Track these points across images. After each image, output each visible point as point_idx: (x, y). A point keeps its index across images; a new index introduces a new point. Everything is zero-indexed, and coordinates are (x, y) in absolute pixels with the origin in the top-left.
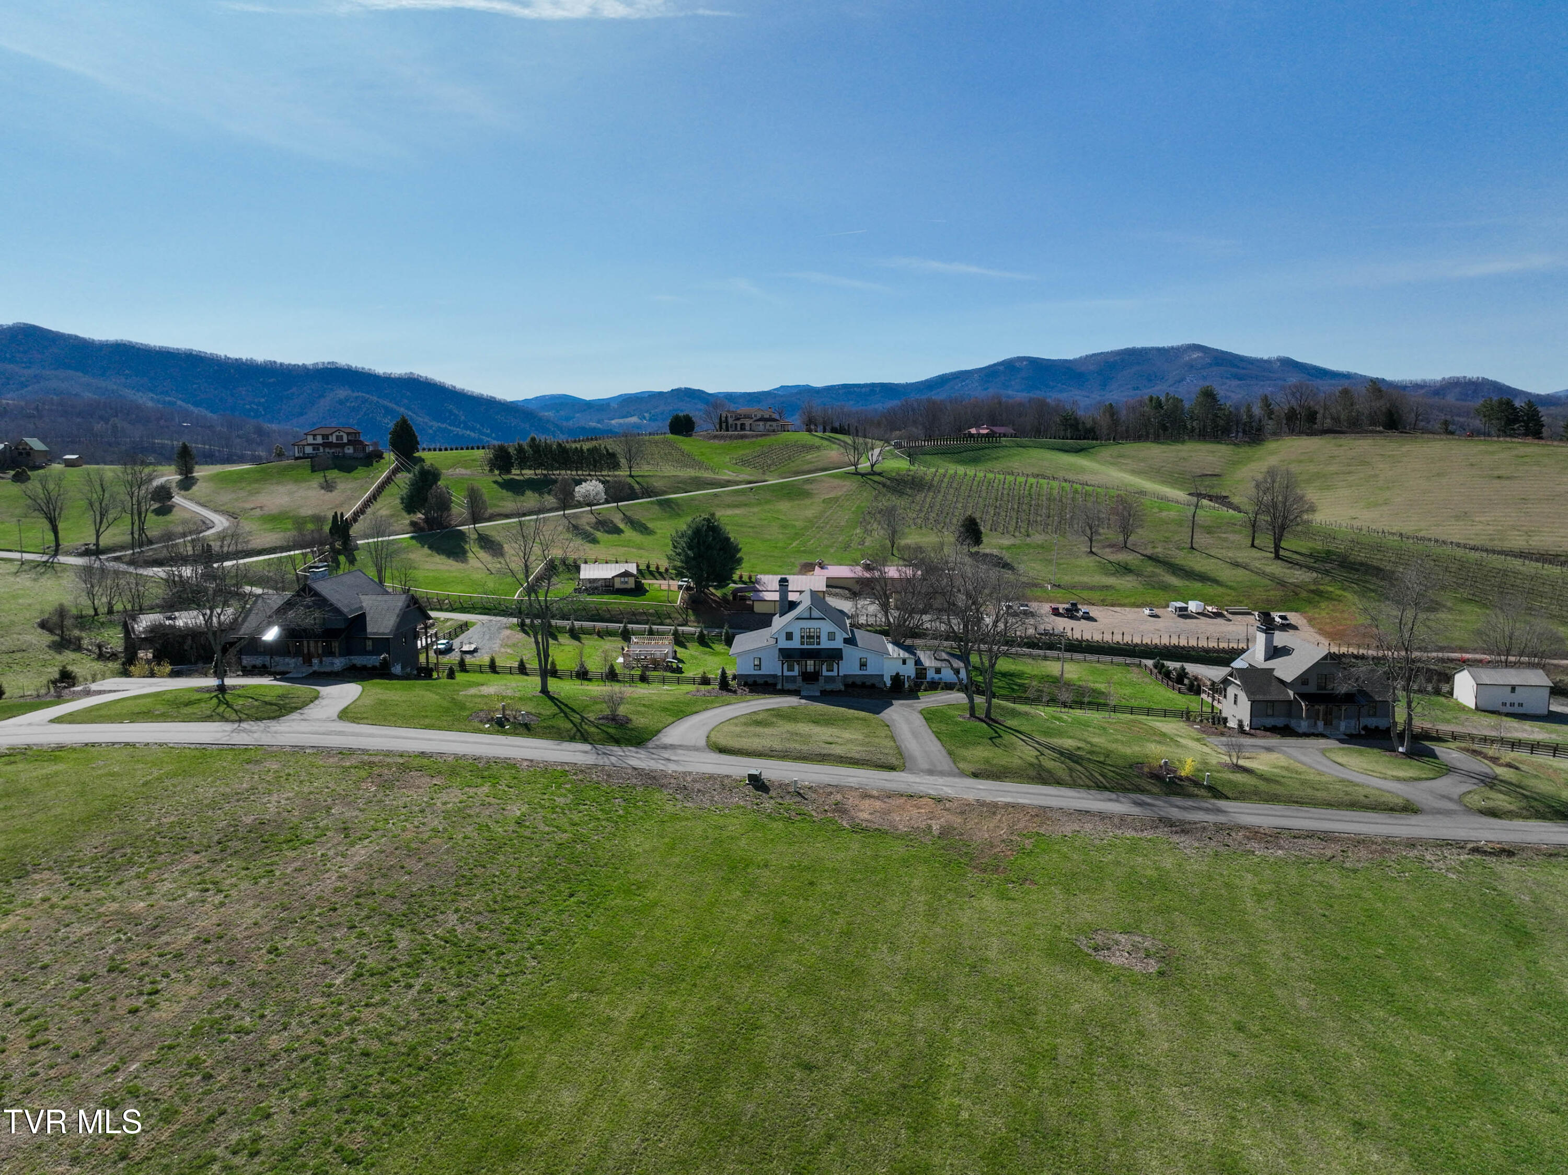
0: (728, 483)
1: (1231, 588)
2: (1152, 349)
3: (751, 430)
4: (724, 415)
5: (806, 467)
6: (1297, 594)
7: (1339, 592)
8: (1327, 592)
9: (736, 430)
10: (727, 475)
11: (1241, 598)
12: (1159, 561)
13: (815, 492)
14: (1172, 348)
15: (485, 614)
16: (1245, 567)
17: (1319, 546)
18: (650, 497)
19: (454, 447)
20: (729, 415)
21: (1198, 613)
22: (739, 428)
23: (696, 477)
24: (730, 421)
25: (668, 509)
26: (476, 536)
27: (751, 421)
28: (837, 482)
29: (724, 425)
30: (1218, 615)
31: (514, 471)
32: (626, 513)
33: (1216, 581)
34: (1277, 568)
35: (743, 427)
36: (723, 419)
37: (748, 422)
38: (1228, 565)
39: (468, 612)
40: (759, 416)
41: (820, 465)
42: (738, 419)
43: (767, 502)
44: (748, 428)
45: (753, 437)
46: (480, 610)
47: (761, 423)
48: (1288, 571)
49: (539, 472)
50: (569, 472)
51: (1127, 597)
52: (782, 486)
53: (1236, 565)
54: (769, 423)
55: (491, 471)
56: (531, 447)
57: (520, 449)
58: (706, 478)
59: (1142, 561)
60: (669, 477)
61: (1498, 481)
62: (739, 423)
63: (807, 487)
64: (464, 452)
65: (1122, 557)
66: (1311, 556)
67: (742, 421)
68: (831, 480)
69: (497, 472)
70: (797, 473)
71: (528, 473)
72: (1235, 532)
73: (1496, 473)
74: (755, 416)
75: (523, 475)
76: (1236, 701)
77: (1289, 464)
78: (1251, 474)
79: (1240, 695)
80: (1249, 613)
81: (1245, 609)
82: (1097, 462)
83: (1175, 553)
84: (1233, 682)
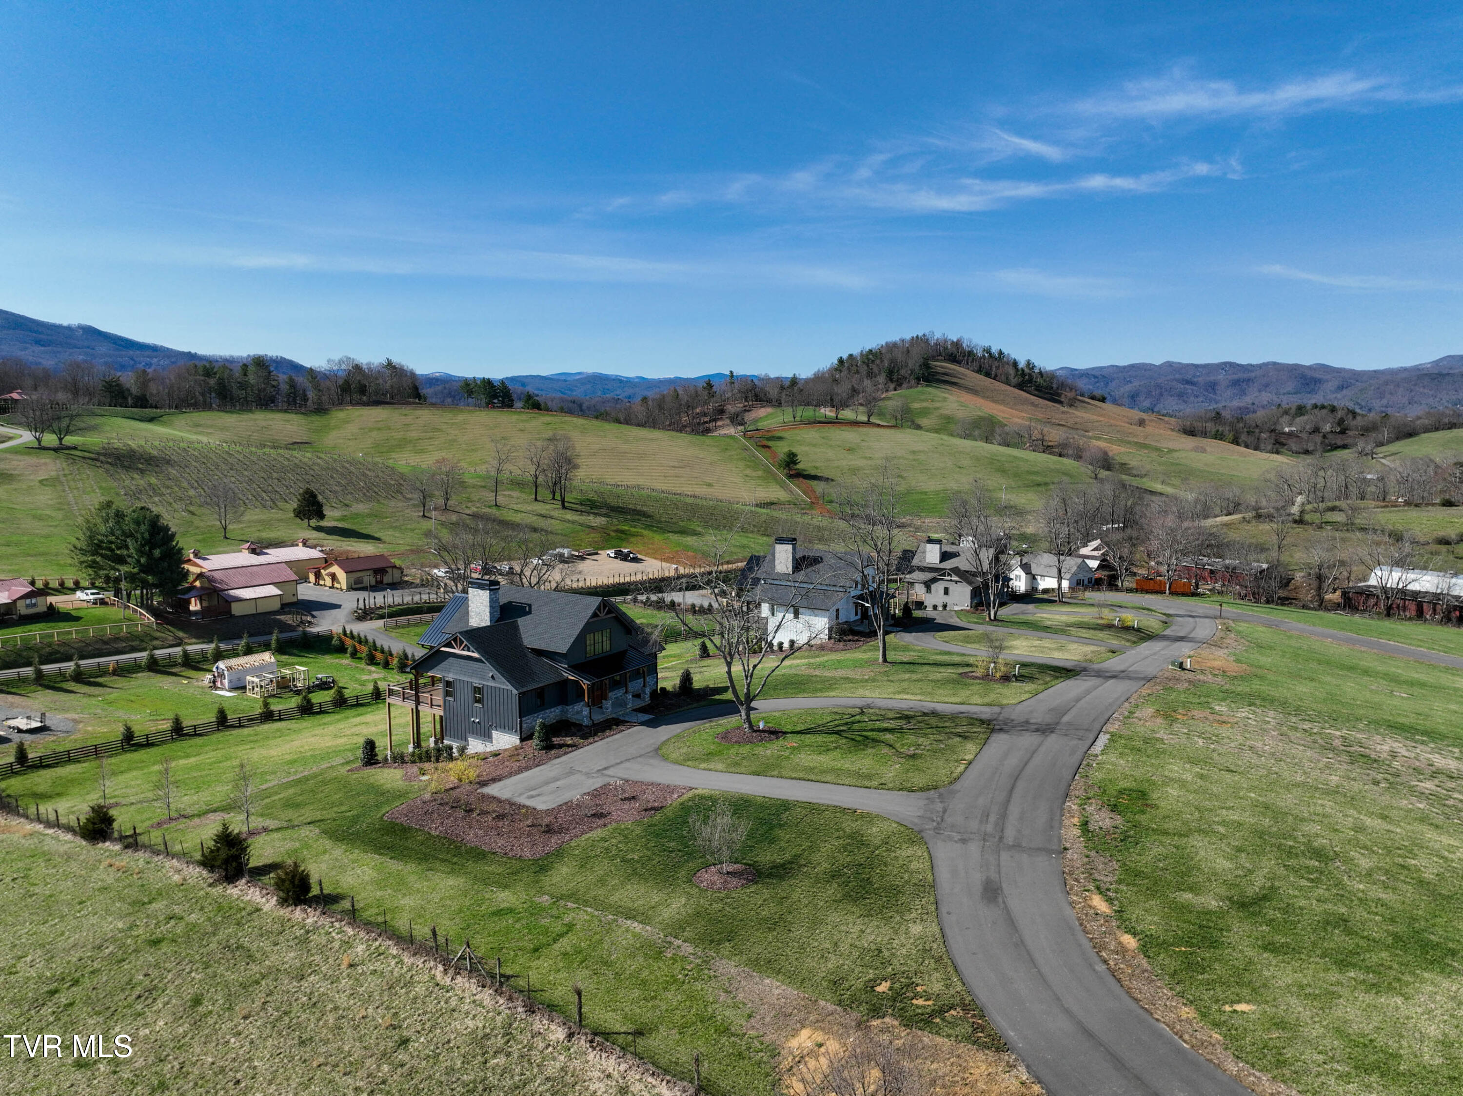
1: (563, 535)
7: (632, 529)
8: (627, 530)
11: (578, 542)
28: (30, 459)
34: (571, 516)
38: (538, 517)
48: (582, 517)
66: (583, 504)
68: (19, 457)
76: (946, 591)
77: (370, 431)
78: (341, 441)
79: (952, 587)
80: (597, 554)
81: (590, 550)
82: (175, 429)
83: (490, 511)
84: (942, 579)
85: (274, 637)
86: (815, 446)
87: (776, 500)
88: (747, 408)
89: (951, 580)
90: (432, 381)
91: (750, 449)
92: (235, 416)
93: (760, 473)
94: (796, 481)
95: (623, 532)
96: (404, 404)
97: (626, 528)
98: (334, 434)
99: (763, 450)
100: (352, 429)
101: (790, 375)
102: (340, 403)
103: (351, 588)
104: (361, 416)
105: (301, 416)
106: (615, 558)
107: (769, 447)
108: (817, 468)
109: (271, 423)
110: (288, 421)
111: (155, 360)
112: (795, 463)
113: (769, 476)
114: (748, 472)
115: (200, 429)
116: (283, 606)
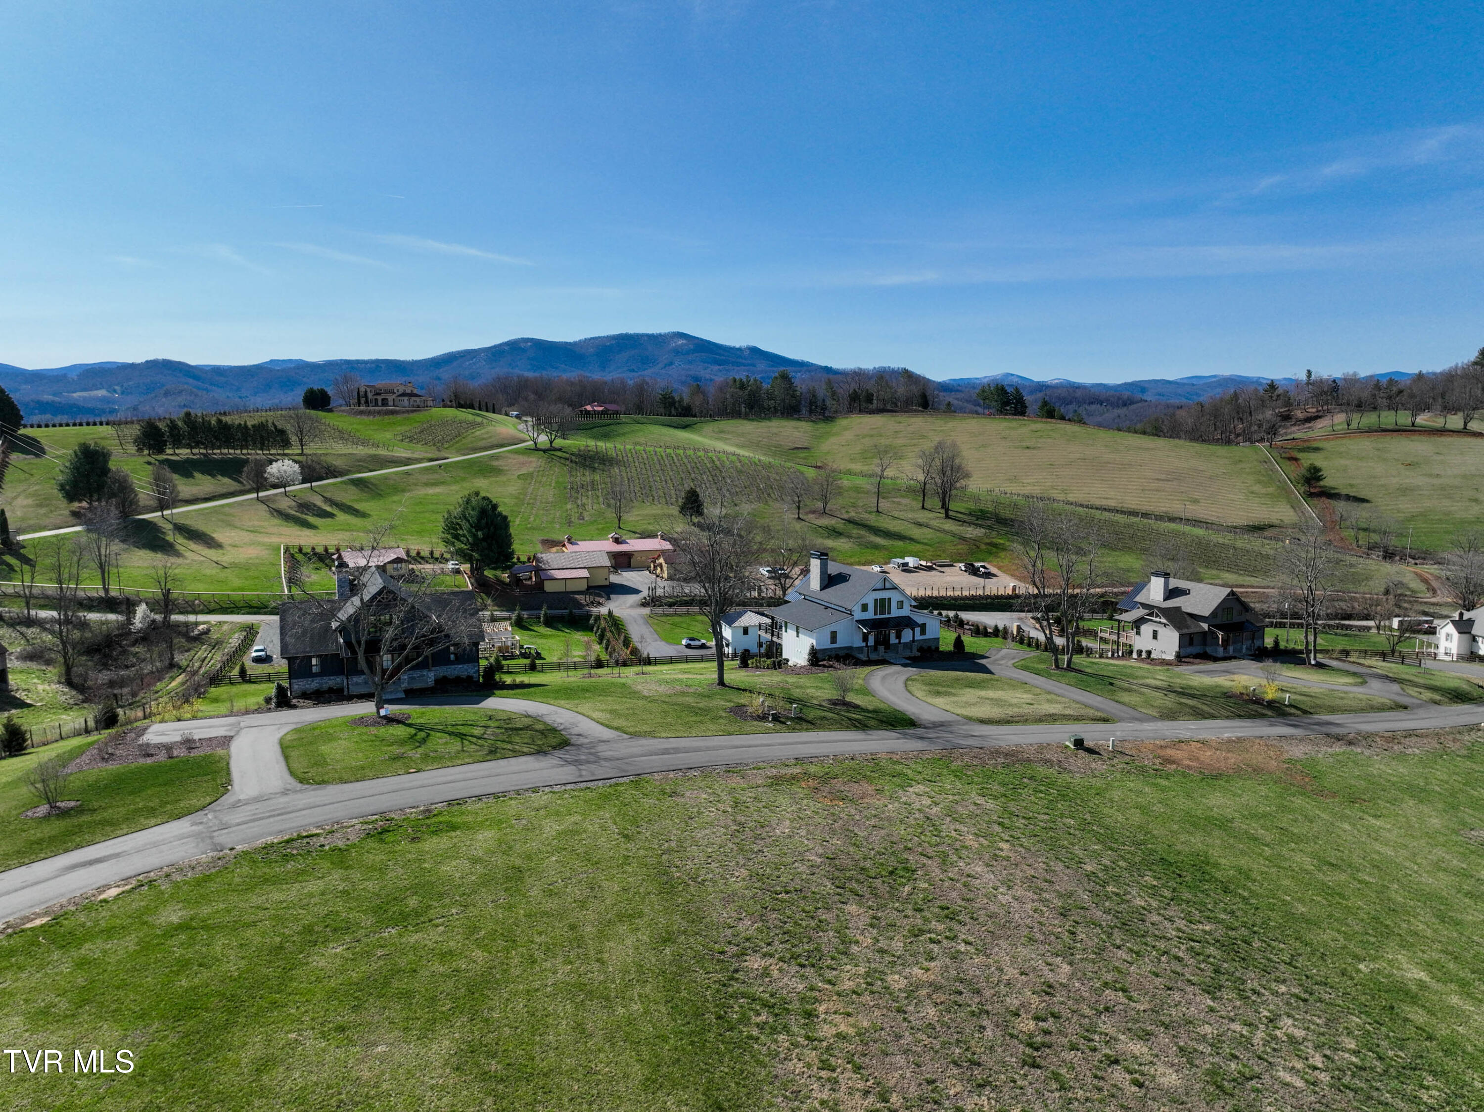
0: (407, 462)
1: (926, 544)
2: (643, 335)
3: (394, 405)
4: (362, 390)
5: (481, 444)
6: (978, 547)
7: (1007, 544)
8: (1000, 544)
9: (376, 405)
10: (401, 453)
11: (939, 553)
12: (859, 525)
13: (505, 468)
14: (660, 335)
15: (255, 614)
16: (927, 526)
17: (972, 506)
18: (336, 477)
19: (71, 422)
20: (368, 390)
21: (915, 568)
22: (380, 403)
23: (375, 455)
24: (370, 396)
25: (366, 489)
26: (171, 526)
27: (394, 396)
28: (522, 458)
29: (363, 400)
30: (930, 569)
31: (169, 451)
32: (325, 495)
33: (912, 540)
34: (949, 526)
35: (385, 402)
36: (362, 393)
37: (390, 398)
38: (913, 525)
39: (232, 613)
40: (401, 391)
41: (494, 441)
42: (379, 394)
43: (464, 479)
44: (391, 403)
45: (403, 412)
46: (247, 610)
47: (406, 399)
48: (961, 528)
49: (195, 451)
50: (231, 451)
51: (850, 557)
52: (470, 464)
53: (920, 525)
54: (413, 398)
55: (140, 450)
56: (185, 422)
57: (173, 426)
58: (385, 456)
59: (845, 524)
60: (345, 455)
61: (1027, 451)
62: (380, 398)
63: (495, 463)
64: (85, 429)
65: (825, 521)
66: (970, 514)
67: (383, 396)
68: (516, 456)
69: (146, 452)
70: (475, 450)
71: (184, 453)
72: (902, 496)
73: (1025, 444)
74: (398, 391)
75: (178, 455)
76: (1155, 635)
77: (863, 438)
78: (834, 447)
79: (1161, 631)
80: (952, 566)
81: (947, 561)
82: (705, 437)
83: (866, 516)
84: (1151, 620)
85: (543, 612)
86: (1361, 459)
87: (1276, 522)
88: (1321, 414)
89: (1160, 623)
90: (946, 387)
91: (1271, 462)
92: (755, 423)
93: (1271, 490)
94: (1315, 501)
95: (995, 545)
96: (906, 412)
97: (1002, 542)
98: (833, 440)
99: (1288, 463)
100: (849, 435)
101: (1417, 371)
102: (850, 411)
103: (670, 578)
104: (861, 423)
105: (810, 424)
106: (966, 571)
107: (1296, 459)
108: (1352, 486)
109: (781, 430)
110: (797, 428)
111: (799, 374)
112: (1319, 479)
113: (1284, 492)
114: (1257, 488)
115: (722, 435)
116: (589, 588)
